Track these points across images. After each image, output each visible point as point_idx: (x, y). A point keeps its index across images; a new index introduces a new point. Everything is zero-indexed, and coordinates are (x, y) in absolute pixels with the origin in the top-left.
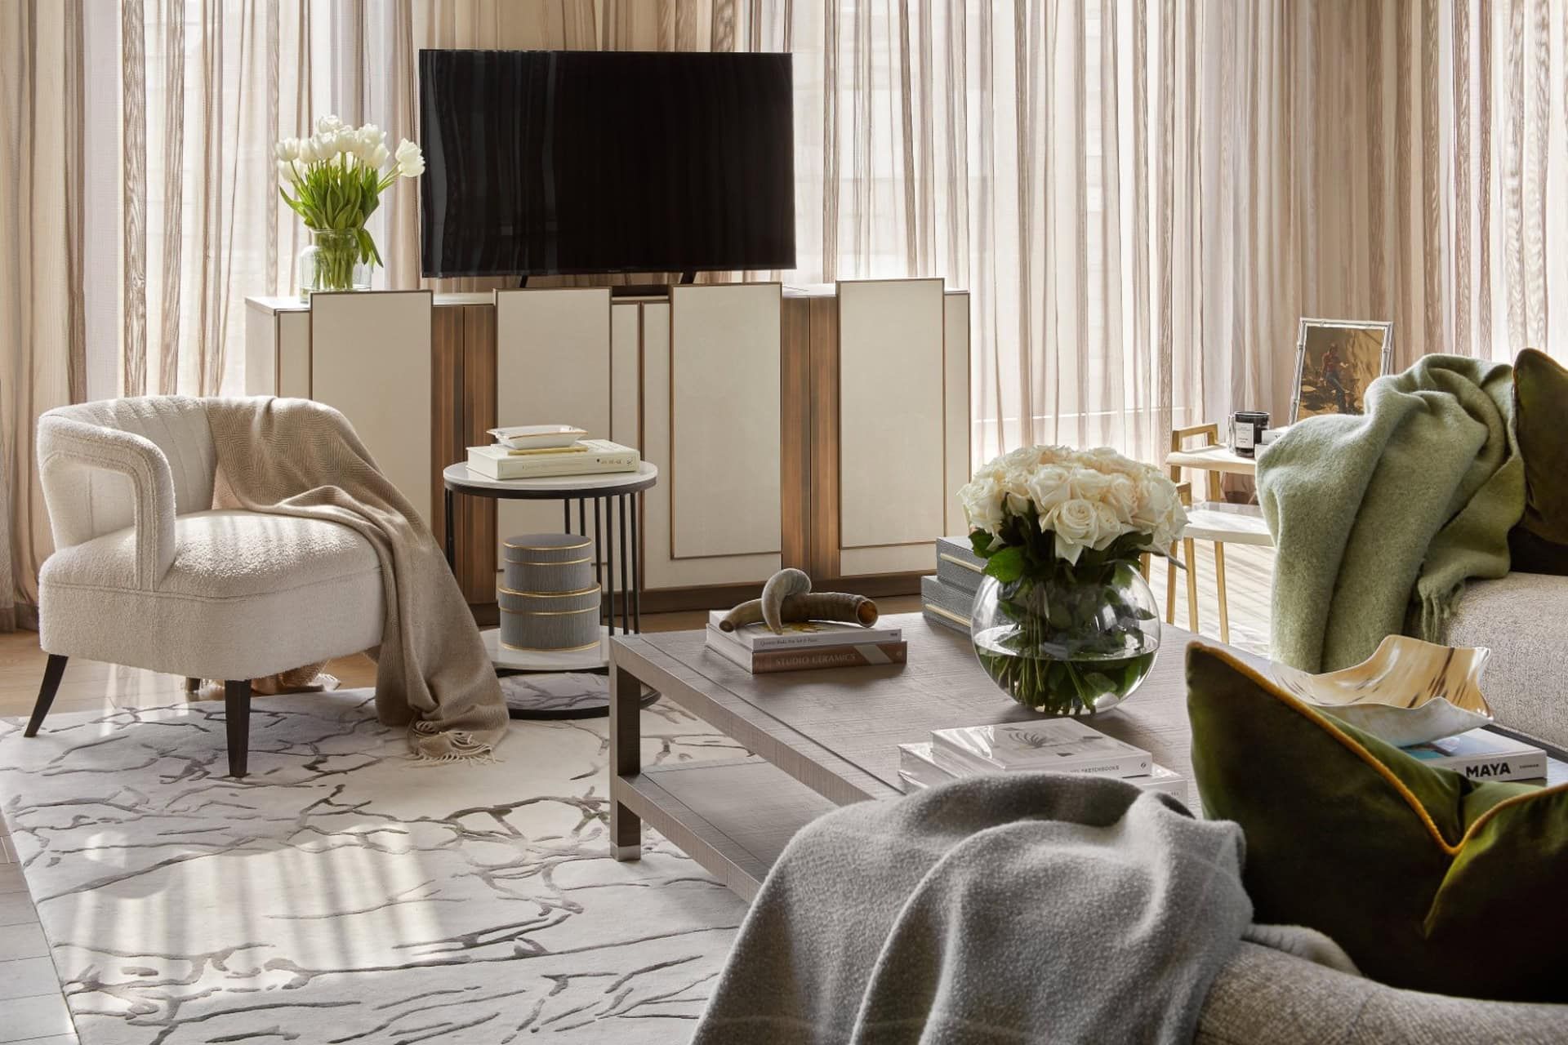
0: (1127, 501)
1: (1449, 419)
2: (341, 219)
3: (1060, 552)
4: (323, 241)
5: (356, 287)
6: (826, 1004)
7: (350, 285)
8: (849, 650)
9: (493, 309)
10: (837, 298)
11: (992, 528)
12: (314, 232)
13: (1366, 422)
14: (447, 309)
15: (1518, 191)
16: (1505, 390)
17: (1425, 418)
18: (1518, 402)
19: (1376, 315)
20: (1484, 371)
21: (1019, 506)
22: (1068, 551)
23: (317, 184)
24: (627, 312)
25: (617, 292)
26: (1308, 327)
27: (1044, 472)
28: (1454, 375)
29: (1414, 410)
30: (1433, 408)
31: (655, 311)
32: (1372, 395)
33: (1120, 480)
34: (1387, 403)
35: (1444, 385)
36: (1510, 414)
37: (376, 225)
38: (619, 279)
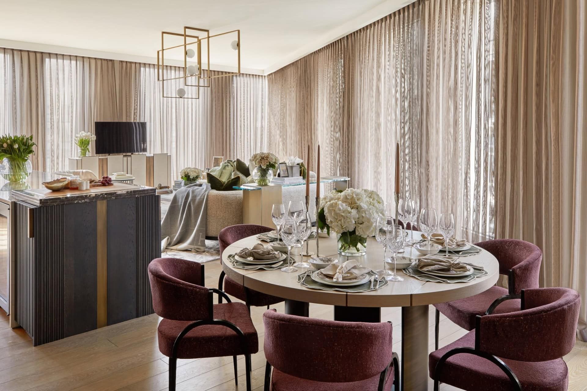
0: (197, 172)
1: (229, 167)
2: (85, 146)
3: (191, 177)
4: (82, 149)
5: (87, 156)
6: (180, 204)
7: (85, 155)
8: (167, 191)
9: (107, 159)
10: (153, 156)
11: (184, 176)
12: (80, 148)
13: (221, 167)
14: (101, 159)
15: (241, 140)
16: (235, 163)
17: (227, 167)
18: (237, 165)
19: (223, 156)
20: (233, 161)
21: (186, 173)
22: (192, 177)
23: (81, 140)
24: (125, 158)
25: (124, 156)
26: (215, 158)
27: (189, 169)
28: (230, 162)
29: (226, 166)
30: (228, 166)
31: (129, 158)
32: (221, 164)
33: (196, 170)
34: (223, 165)
35: (229, 163)
36: (236, 166)
37: (90, 147)
38: (124, 154)
